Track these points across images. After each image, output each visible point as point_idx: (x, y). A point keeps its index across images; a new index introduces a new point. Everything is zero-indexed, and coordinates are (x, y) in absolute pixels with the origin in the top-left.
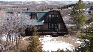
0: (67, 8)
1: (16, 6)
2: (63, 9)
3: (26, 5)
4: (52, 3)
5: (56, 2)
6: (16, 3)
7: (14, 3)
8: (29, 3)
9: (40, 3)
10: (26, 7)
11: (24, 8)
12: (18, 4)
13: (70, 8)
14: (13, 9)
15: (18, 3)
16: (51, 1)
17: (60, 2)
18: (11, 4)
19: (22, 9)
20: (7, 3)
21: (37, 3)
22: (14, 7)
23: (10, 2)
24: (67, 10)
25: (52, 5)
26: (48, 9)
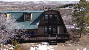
0: (65, 7)
1: (15, 6)
2: (61, 9)
4: (50, 3)
5: (54, 2)
6: (16, 3)
7: (14, 3)
8: (28, 3)
9: (38, 3)
10: (25, 7)
11: (23, 7)
13: (68, 8)
15: (18, 3)
16: (49, 2)
17: (57, 2)
18: (11, 4)
21: (35, 3)
22: (13, 7)
23: (10, 2)
25: (50, 5)
26: (46, 8)
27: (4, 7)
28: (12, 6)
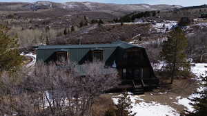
0: (133, 20)
1: (15, 14)
2: (126, 23)
3: (39, 11)
4: (99, 9)
6: (15, 7)
7: (9, 7)
8: (45, 7)
9: (70, 6)
10: (41, 16)
11: (36, 18)
12: (19, 9)
15: (20, 6)
16: (97, 4)
17: (115, 6)
19: (31, 22)
21: (64, 7)
22: (10, 17)
25: (100, 13)
28: (7, 13)
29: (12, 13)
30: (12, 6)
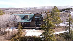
0: (62, 11)
3: (30, 10)
7: (22, 9)
8: (32, 9)
9: (40, 8)
11: (29, 12)
12: (25, 10)
14: (21, 13)
18: (20, 10)
19: (27, 13)
20: (17, 9)
21: (38, 8)
22: (22, 12)
23: (19, 8)
24: (61, 13)
27: (15, 11)
28: (21, 11)
29: (22, 11)
30: (23, 9)
